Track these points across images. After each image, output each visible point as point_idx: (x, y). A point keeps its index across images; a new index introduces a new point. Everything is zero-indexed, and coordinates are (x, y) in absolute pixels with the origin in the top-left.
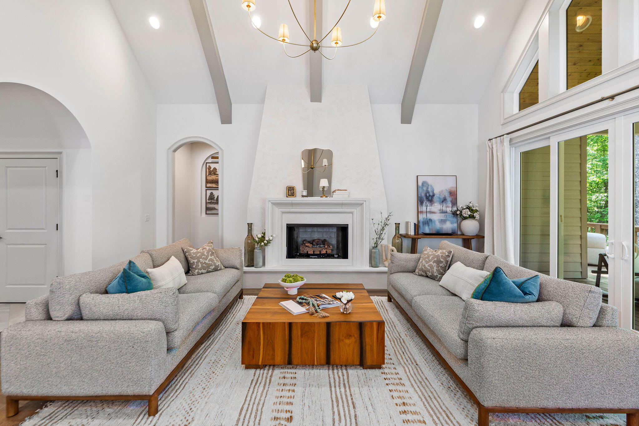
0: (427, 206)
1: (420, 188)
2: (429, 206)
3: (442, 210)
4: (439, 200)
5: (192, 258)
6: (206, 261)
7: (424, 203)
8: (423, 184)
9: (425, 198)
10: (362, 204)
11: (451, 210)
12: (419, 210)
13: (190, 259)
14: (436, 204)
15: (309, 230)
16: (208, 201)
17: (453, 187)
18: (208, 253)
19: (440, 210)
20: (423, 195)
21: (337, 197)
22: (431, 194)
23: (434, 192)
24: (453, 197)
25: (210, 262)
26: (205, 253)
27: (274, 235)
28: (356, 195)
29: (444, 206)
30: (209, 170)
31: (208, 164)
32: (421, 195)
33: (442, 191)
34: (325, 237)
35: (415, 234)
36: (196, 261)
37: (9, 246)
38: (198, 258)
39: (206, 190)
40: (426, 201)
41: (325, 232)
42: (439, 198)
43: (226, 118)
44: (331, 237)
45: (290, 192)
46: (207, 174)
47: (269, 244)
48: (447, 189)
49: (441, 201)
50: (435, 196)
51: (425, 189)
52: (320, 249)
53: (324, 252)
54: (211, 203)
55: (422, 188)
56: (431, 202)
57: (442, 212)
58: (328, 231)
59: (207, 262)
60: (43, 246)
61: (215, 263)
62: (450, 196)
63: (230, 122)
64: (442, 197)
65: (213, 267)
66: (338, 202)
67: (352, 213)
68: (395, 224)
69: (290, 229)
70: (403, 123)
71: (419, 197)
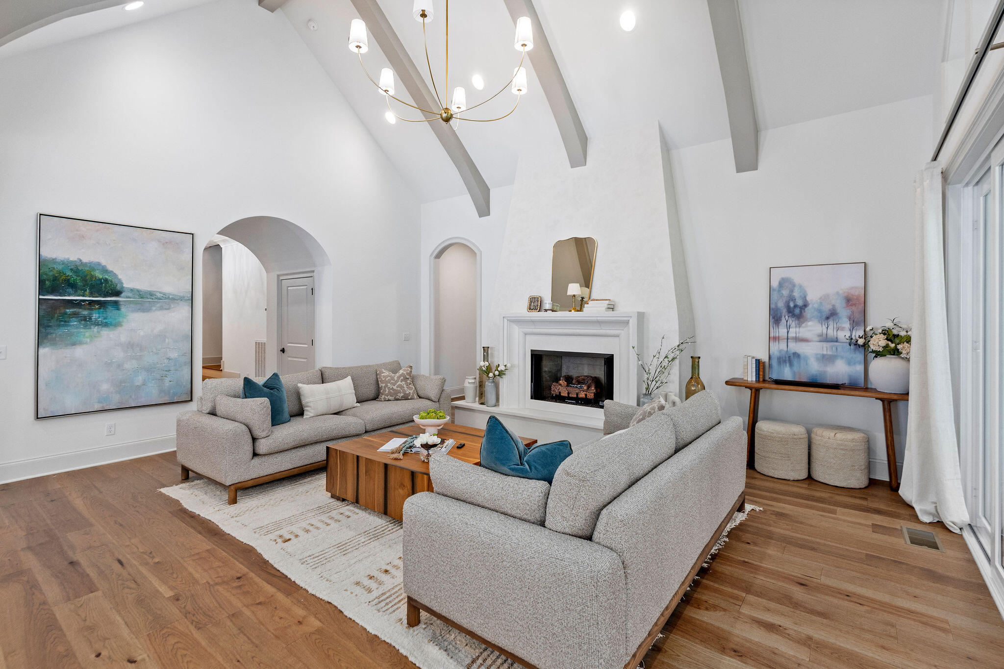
0: (788, 327)
1: (775, 293)
2: (795, 326)
3: (824, 336)
4: (819, 314)
6: (393, 387)
7: (783, 321)
8: (781, 285)
9: (784, 311)
10: (627, 322)
11: (848, 334)
12: (772, 335)
14: (810, 323)
17: (856, 288)
19: (821, 335)
20: (781, 304)
21: (590, 311)
22: (800, 303)
23: (806, 300)
24: (854, 308)
25: (399, 389)
27: (508, 365)
29: (831, 327)
32: (776, 306)
33: (827, 297)
35: (758, 381)
36: (384, 385)
38: (386, 382)
40: (787, 317)
42: (820, 311)
45: (532, 304)
47: (504, 376)
48: (841, 292)
49: (824, 316)
50: (810, 306)
51: (785, 293)
52: (577, 391)
53: (582, 395)
55: (779, 291)
56: (798, 320)
57: (825, 339)
59: (395, 387)
61: (404, 391)
62: (847, 306)
63: (488, 214)
64: (827, 308)
65: (402, 395)
66: (590, 319)
67: (617, 336)
68: (692, 357)
69: (537, 358)
70: (739, 170)
71: (773, 309)
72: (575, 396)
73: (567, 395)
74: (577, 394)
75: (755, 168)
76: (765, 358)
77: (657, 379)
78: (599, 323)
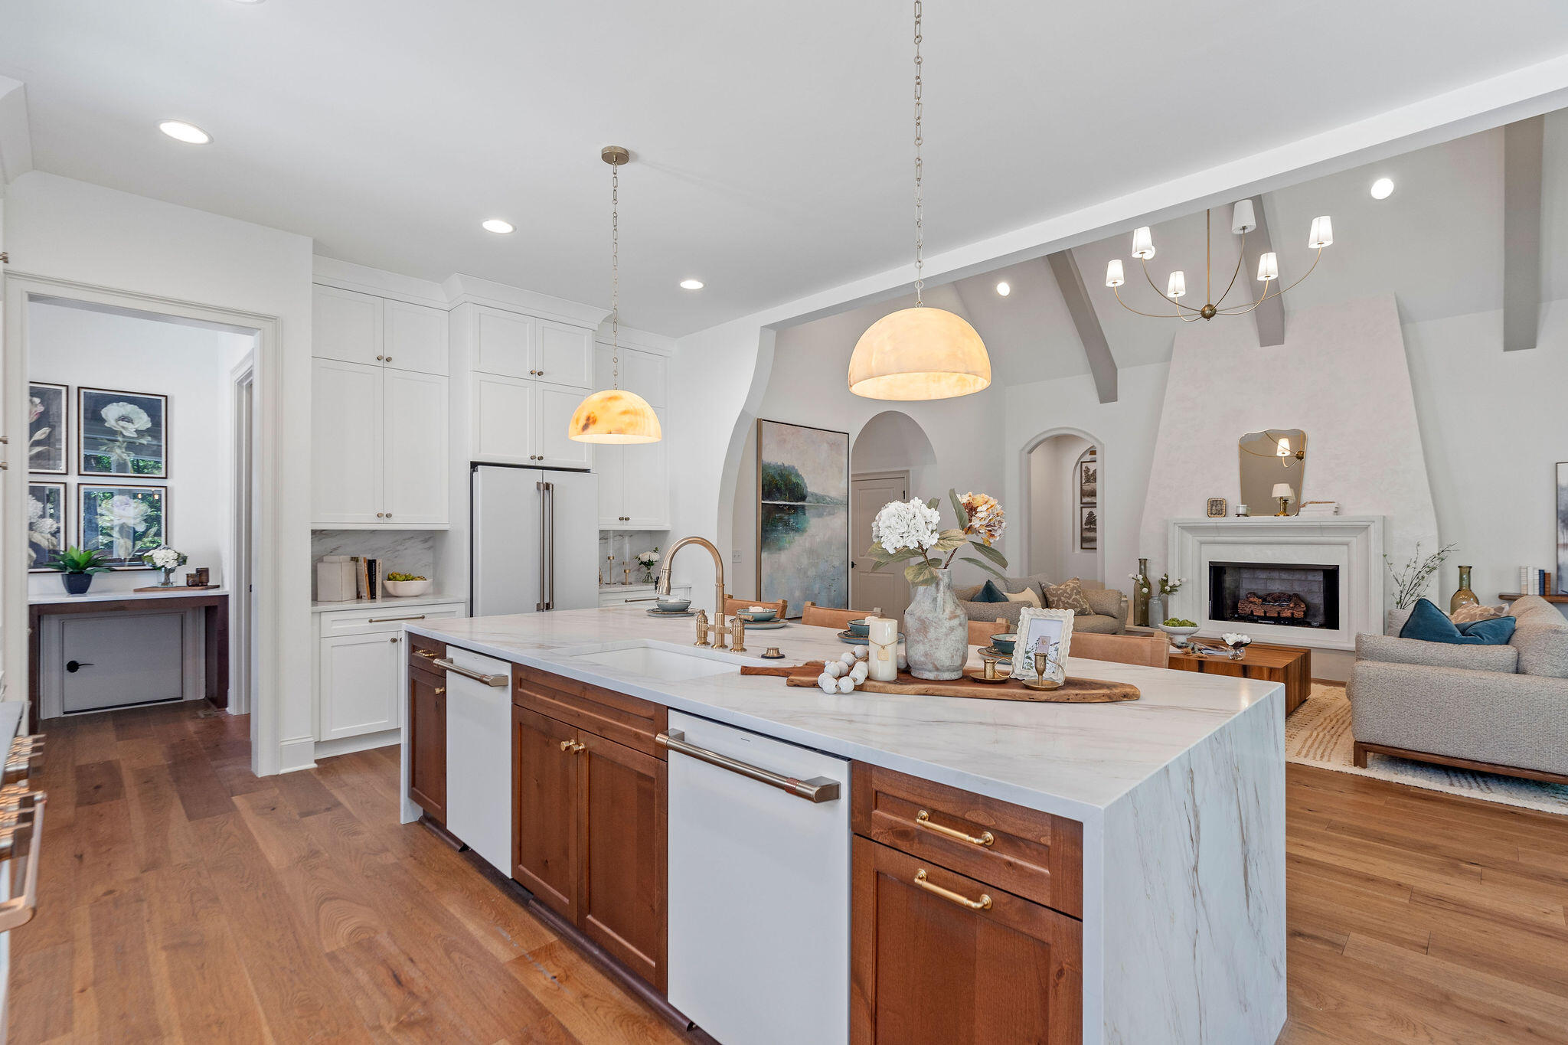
5: (1051, 595)
10: (1366, 528)
12: (1561, 541)
13: (1048, 596)
15: (1263, 575)
16: (1084, 527)
18: (1072, 590)
21: (1307, 515)
25: (1075, 603)
26: (1068, 591)
27: (1184, 579)
28: (1357, 510)
30: (1086, 473)
31: (1084, 465)
34: (1297, 589)
35: (1542, 595)
36: (1056, 599)
37: (862, 574)
38: (1059, 596)
39: (1082, 508)
41: (1299, 580)
43: (1108, 393)
44: (1310, 592)
45: (1214, 507)
46: (1083, 481)
47: (1175, 593)
52: (1278, 609)
53: (1287, 614)
54: (1089, 530)
58: (1303, 579)
59: (1070, 601)
60: (892, 575)
61: (1081, 606)
63: (1115, 399)
65: (1079, 609)
66: (1310, 524)
67: (1347, 544)
68: (1459, 567)
69: (1217, 571)
70: (1508, 347)
71: (1562, 511)
72: (1276, 615)
73: (1263, 614)
74: (1279, 613)
75: (1532, 345)
76: (1550, 569)
77: (1412, 592)
78: (1322, 529)
